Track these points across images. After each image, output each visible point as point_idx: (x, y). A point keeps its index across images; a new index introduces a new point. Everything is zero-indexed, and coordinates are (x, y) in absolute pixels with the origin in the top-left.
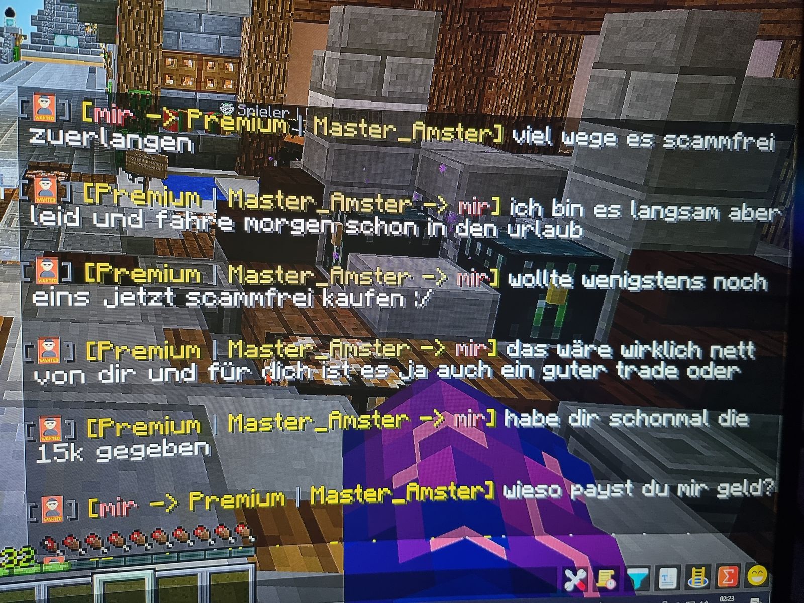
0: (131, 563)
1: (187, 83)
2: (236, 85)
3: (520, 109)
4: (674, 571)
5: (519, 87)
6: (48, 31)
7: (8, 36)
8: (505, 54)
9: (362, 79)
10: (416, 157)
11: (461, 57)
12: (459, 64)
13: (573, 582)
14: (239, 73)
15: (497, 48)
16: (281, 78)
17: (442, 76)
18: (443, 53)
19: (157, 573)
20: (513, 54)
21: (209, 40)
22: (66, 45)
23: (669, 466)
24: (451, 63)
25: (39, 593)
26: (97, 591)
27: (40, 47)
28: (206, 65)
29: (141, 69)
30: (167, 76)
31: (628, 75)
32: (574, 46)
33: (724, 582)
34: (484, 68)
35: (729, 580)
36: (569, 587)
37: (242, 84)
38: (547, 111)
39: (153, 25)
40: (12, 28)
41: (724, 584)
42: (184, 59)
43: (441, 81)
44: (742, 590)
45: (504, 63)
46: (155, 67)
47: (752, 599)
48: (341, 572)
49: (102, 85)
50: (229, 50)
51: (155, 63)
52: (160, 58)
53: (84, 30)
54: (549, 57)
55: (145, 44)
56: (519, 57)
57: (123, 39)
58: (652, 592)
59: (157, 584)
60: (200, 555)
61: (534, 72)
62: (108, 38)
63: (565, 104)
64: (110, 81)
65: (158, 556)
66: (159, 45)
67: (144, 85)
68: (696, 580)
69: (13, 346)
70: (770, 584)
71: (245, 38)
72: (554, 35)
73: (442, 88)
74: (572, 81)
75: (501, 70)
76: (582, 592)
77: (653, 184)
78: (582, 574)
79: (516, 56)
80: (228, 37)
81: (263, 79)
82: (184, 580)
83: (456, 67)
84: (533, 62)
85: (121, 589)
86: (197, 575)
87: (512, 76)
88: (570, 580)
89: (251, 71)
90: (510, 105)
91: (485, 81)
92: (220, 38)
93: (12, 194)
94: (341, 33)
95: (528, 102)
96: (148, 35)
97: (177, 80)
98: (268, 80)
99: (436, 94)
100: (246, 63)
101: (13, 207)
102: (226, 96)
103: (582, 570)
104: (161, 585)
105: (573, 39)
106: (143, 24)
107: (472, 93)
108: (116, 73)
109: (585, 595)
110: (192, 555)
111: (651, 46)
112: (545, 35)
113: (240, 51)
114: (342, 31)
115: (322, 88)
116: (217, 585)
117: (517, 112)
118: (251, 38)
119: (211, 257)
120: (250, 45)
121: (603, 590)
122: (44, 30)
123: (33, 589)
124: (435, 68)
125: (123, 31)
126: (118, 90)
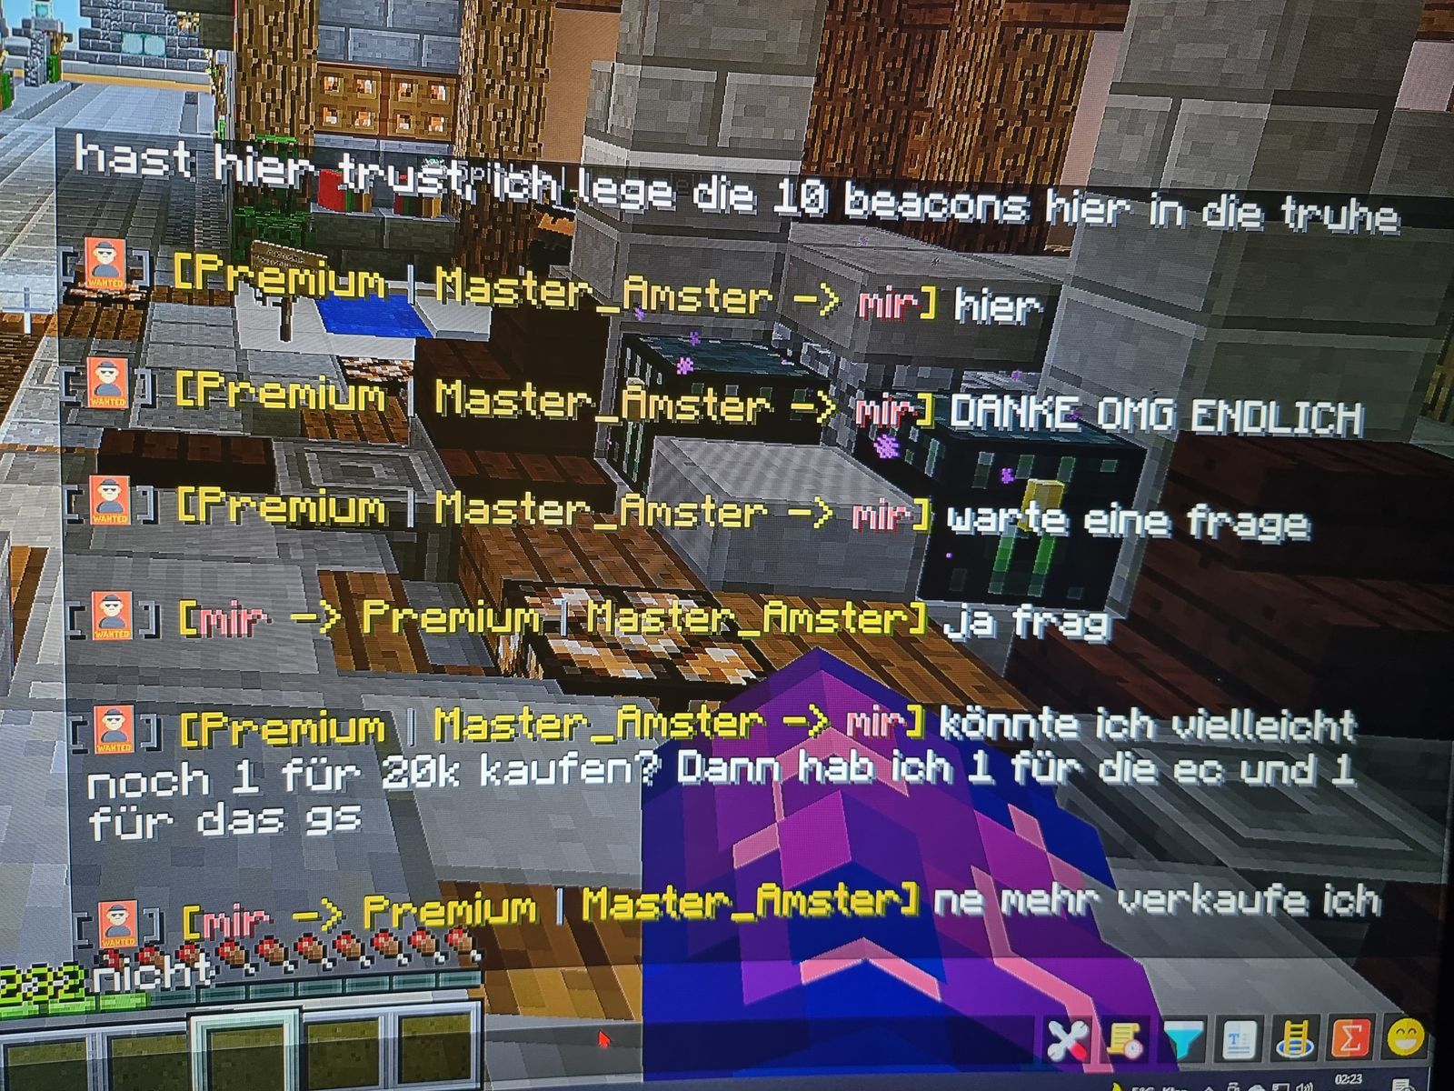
0: (258, 996)
1: (361, 122)
2: (451, 125)
3: (973, 170)
4: (1251, 1027)
5: (971, 129)
6: (110, 26)
7: (39, 37)
8: (946, 67)
9: (681, 114)
10: (780, 257)
11: (864, 73)
12: (861, 86)
13: (1063, 1043)
14: (456, 103)
15: (931, 57)
16: (533, 113)
17: (829, 108)
18: (830, 67)
19: (305, 1015)
20: (961, 67)
21: (402, 42)
22: (143, 52)
23: (1244, 832)
24: (846, 85)
25: (94, 1048)
26: (197, 1046)
27: (96, 56)
28: (397, 90)
29: (279, 97)
30: (325, 109)
31: (1176, 106)
32: (1076, 51)
33: (1342, 1049)
34: (907, 94)
35: (1353, 1045)
36: (1056, 1053)
37: (461, 123)
38: (1024, 174)
39: (301, 15)
40: (46, 21)
41: (1344, 1052)
42: (356, 77)
43: (827, 117)
44: (1377, 1062)
45: (945, 85)
46: (303, 93)
47: (1395, 1081)
48: (638, 1020)
49: (209, 126)
50: (438, 62)
51: (303, 85)
52: (314, 76)
53: (175, 24)
54: (1029, 73)
55: (286, 50)
56: (972, 74)
57: (245, 42)
58: (1209, 1065)
59: (306, 1035)
60: (383, 984)
61: (999, 100)
62: (219, 40)
63: (1056, 161)
64: (222, 117)
65: (307, 984)
66: (311, 52)
67: (283, 126)
68: (1292, 1043)
69: (48, 600)
70: (1430, 1054)
71: (467, 39)
72: (1038, 31)
73: (829, 131)
74: (1070, 117)
75: (939, 97)
76: (1080, 1063)
77: (1221, 308)
78: (1079, 1030)
79: (966, 71)
80: (436, 38)
81: (500, 115)
82: (353, 1029)
83: (854, 91)
84: (997, 83)
85: (240, 1043)
86: (376, 1019)
87: (958, 109)
88: (1057, 1040)
89: (477, 100)
90: (954, 162)
91: (909, 117)
92: (421, 38)
93: (46, 325)
94: (644, 29)
95: (987, 156)
96: (291, 34)
97: (344, 117)
98: (509, 116)
99: (818, 142)
100: (468, 84)
101: (48, 348)
102: (433, 145)
103: (1081, 1023)
104: (312, 1037)
105: (1073, 38)
106: (282, 14)
107: (885, 140)
108: (234, 103)
109: (1086, 1069)
110: (368, 983)
111: (1220, 50)
112: (1021, 31)
113: (458, 64)
114: (645, 25)
115: (608, 132)
116: (414, 1038)
117: (967, 176)
118: (478, 40)
119: (404, 440)
120: (477, 51)
121: (1119, 1060)
122: (103, 25)
123: (83, 1040)
124: (816, 94)
125: (246, 27)
126: (237, 135)
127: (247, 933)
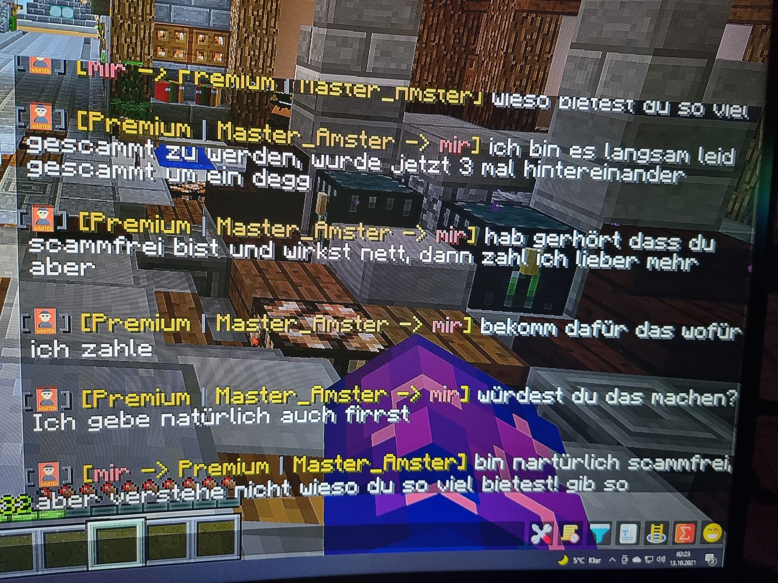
0: (123, 512)
1: (178, 55)
2: (226, 58)
3: (499, 87)
4: (634, 527)
5: (498, 65)
6: (44, 1)
7: (5, 6)
8: (485, 33)
9: (347, 54)
10: (398, 131)
11: (443, 35)
12: (442, 42)
13: (539, 535)
14: (228, 47)
15: (478, 27)
16: (270, 52)
17: (425, 53)
18: (426, 31)
19: (148, 522)
20: (493, 33)
21: (200, 13)
22: (62, 16)
23: (632, 428)
24: (434, 41)
25: (36, 539)
26: (91, 537)
27: (36, 17)
28: (197, 38)
29: (134, 41)
30: (159, 48)
31: (604, 56)
32: (553, 26)
33: (681, 539)
34: (466, 46)
35: (686, 537)
36: (535, 540)
37: (231, 57)
38: (525, 89)
42: (176, 31)
43: (424, 58)
44: (698, 546)
45: (485, 42)
46: (147, 39)
47: (706, 555)
48: (322, 524)
49: (96, 56)
50: (219, 24)
51: (147, 35)
52: (152, 30)
53: (78, 1)
54: (528, 37)
55: (138, 16)
56: (499, 36)
57: (116, 11)
58: (613, 546)
59: (148, 531)
60: (189, 505)
61: (513, 51)
62: (102, 10)
63: (542, 83)
64: (103, 51)
65: (149, 505)
66: (151, 17)
67: (136, 56)
68: (655, 535)
69: (11, 305)
70: (724, 541)
71: (234, 12)
72: (534, 15)
73: (425, 65)
74: (549, 60)
75: (482, 49)
76: (548, 545)
78: (547, 528)
79: (496, 35)
80: (218, 11)
81: (252, 53)
82: (173, 528)
83: (438, 44)
84: (512, 42)
85: (114, 536)
86: (185, 523)
87: (491, 55)
88: (536, 534)
89: (240, 45)
90: (489, 83)
91: (466, 58)
92: (210, 11)
93: (10, 160)
94: (328, 9)
95: (507, 80)
96: (140, 8)
97: (169, 52)
98: (257, 53)
99: (419, 71)
100: (235, 36)
101: (10, 171)
102: (216, 68)
103: (548, 525)
104: (151, 533)
105: (551, 19)
107: (454, 70)
108: (110, 43)
109: (550, 548)
110: (181, 505)
111: (627, 27)
112: (525, 15)
113: (229, 25)
114: (329, 7)
115: (309, 63)
116: (205, 533)
117: (496, 90)
118: (240, 13)
119: (201, 223)
120: (239, 19)
121: (567, 543)
122: (40, 1)
123: (30, 534)
124: (418, 45)
125: (117, 3)
126: (111, 61)
127: (117, 479)
